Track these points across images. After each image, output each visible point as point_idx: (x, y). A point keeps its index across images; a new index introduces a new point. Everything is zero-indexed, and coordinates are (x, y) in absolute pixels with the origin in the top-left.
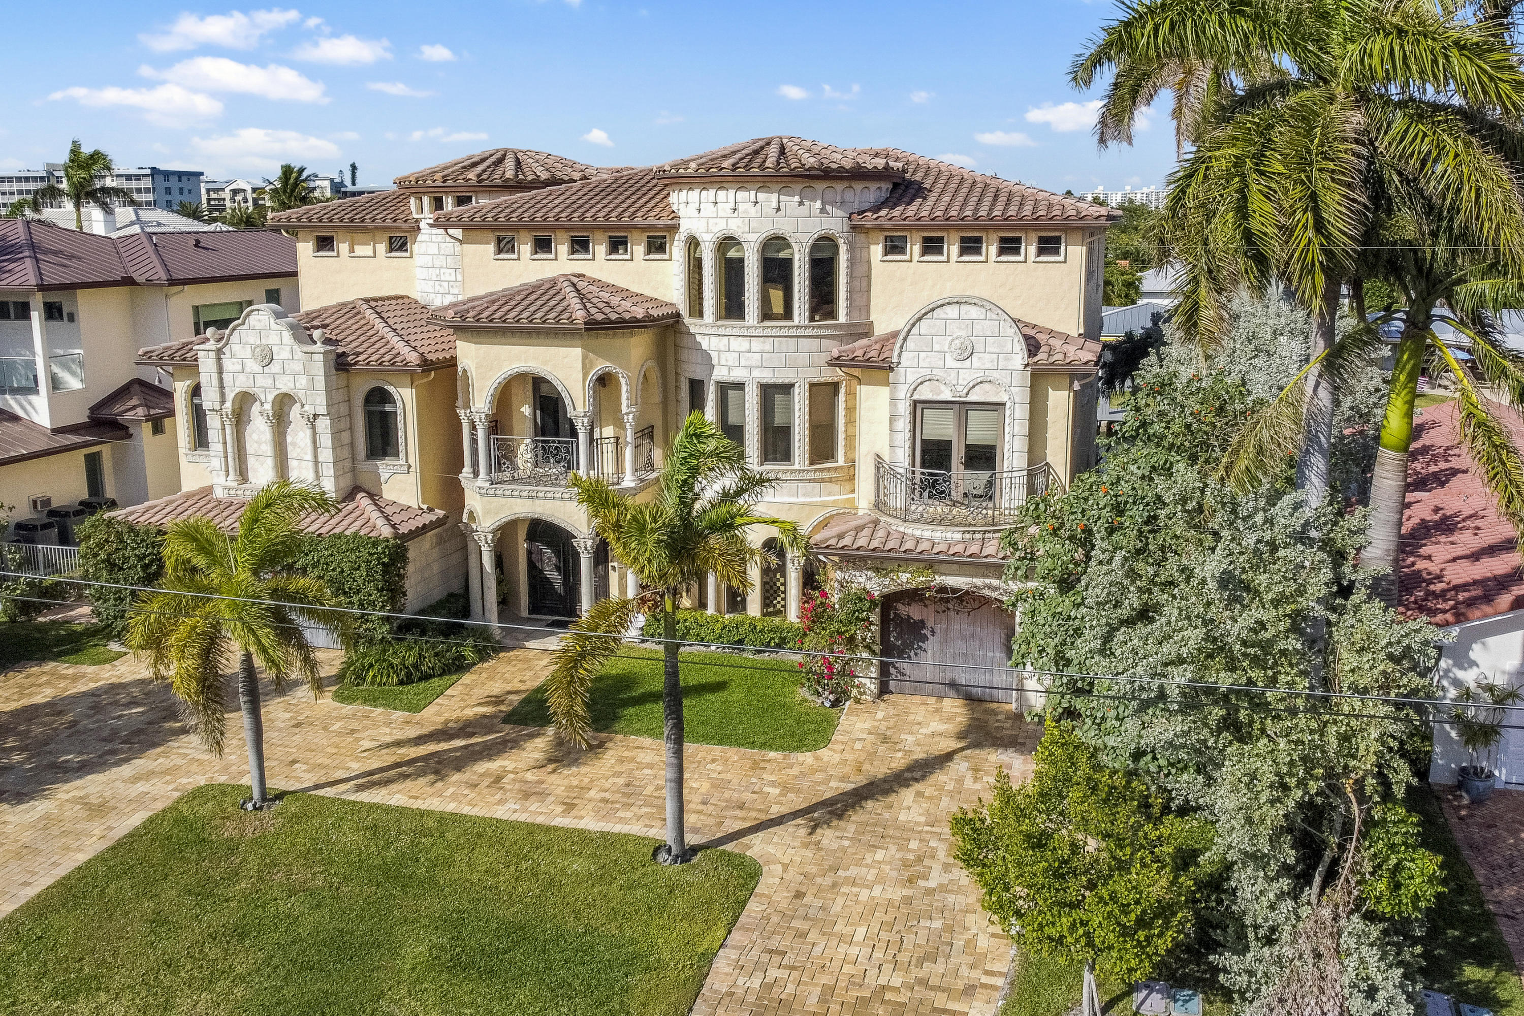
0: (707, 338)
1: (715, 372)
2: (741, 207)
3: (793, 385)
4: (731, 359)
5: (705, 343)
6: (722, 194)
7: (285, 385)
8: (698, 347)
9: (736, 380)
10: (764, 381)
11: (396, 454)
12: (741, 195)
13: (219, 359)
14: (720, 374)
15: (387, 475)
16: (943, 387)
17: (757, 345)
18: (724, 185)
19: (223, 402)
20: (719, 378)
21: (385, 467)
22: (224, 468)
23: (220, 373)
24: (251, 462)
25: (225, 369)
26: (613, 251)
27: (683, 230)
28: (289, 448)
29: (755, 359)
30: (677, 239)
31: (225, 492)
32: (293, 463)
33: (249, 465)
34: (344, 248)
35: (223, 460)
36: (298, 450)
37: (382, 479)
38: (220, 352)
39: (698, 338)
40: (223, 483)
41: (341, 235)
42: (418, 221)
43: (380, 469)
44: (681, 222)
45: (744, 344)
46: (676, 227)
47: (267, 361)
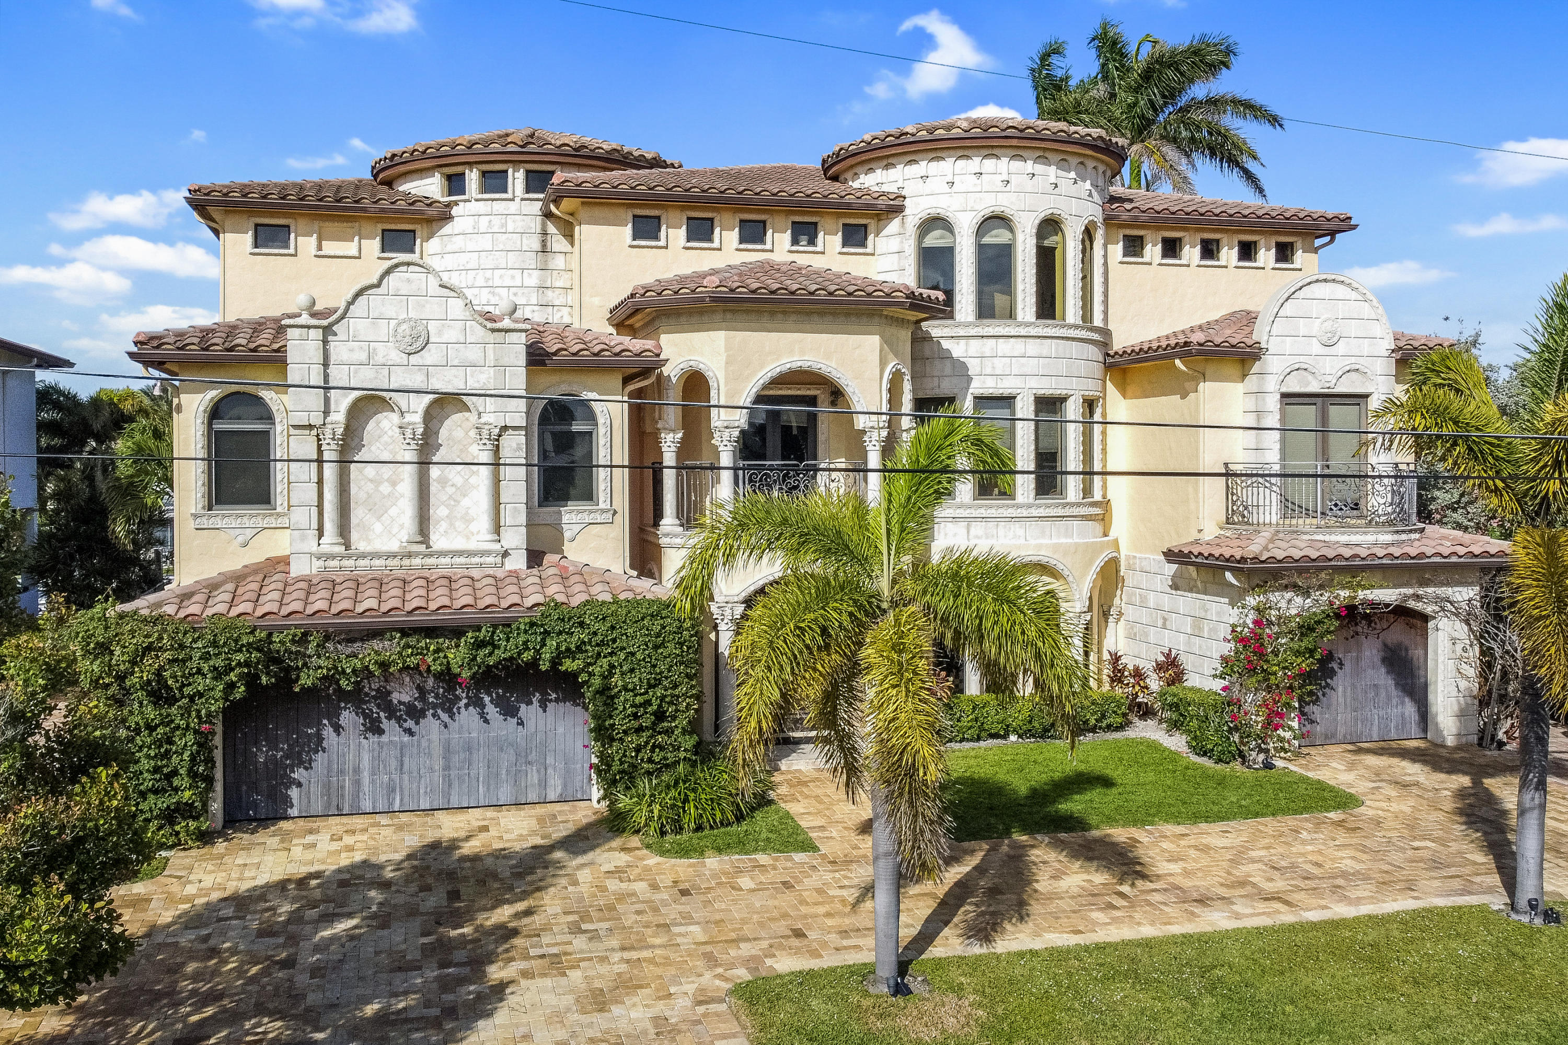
0: (963, 342)
1: (974, 384)
2: (1014, 180)
3: (1063, 400)
4: (1000, 365)
5: (957, 350)
6: (990, 164)
7: (447, 383)
8: (946, 356)
9: (1006, 392)
10: (1040, 392)
11: (588, 495)
12: (1017, 165)
13: (325, 342)
14: (981, 385)
15: (577, 528)
16: (1310, 377)
17: (1033, 347)
18: (995, 151)
19: (326, 413)
20: (978, 392)
21: (571, 515)
22: (315, 525)
23: (326, 365)
24: (358, 514)
25: (333, 359)
26: (795, 241)
27: (915, 210)
28: (434, 488)
29: (1031, 366)
30: (894, 226)
31: (317, 564)
32: (438, 511)
33: (354, 521)
34: (306, 244)
35: (314, 511)
36: (450, 490)
37: (567, 535)
38: (328, 331)
39: (945, 344)
40: (314, 548)
41: (302, 224)
42: (449, 205)
43: (565, 518)
44: (907, 203)
45: (1017, 346)
46: (899, 210)
47: (419, 344)
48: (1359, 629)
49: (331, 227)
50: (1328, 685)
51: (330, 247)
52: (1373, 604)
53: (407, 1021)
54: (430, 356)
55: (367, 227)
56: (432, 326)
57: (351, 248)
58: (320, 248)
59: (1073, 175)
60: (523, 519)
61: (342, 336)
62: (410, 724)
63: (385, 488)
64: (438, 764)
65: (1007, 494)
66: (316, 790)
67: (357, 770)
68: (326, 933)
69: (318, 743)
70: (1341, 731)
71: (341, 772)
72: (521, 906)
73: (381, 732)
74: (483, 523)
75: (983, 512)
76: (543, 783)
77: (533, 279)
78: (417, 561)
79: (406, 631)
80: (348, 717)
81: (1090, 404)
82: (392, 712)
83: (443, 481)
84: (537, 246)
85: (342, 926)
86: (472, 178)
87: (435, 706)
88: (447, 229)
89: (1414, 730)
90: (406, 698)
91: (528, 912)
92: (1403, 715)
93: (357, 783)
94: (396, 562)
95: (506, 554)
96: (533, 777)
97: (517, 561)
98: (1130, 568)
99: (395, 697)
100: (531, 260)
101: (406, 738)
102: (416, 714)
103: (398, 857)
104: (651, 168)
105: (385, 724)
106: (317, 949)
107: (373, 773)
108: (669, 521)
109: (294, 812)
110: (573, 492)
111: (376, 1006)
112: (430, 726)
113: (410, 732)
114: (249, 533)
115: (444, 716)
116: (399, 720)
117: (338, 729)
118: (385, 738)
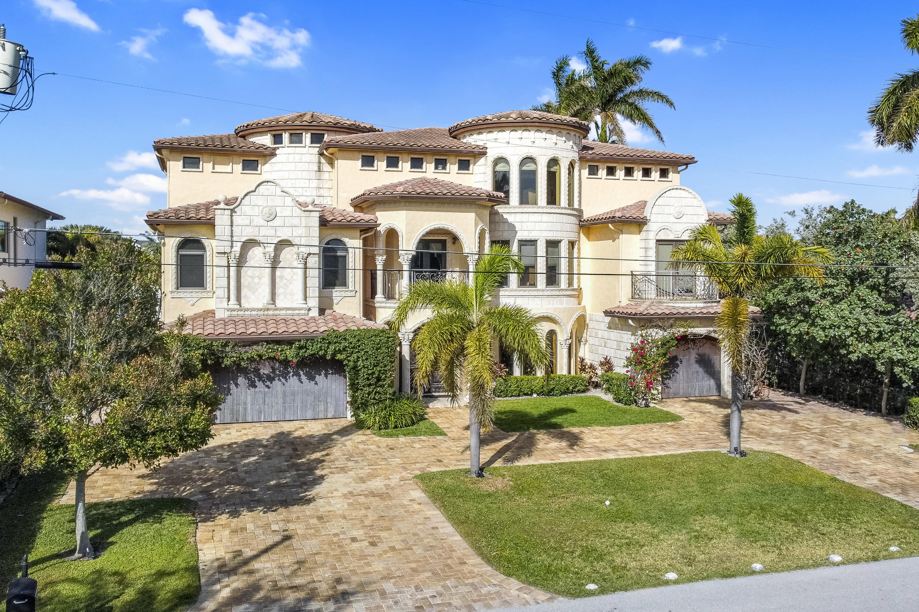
0: (513, 215)
1: (518, 235)
2: (537, 141)
3: (560, 242)
4: (530, 226)
5: (510, 218)
6: (526, 134)
7: (284, 235)
8: (506, 221)
9: (533, 238)
10: (548, 238)
11: (344, 284)
12: (538, 134)
13: (232, 216)
14: (521, 235)
15: (339, 298)
16: (670, 233)
17: (545, 217)
18: (528, 128)
19: (232, 247)
20: (520, 238)
21: (337, 293)
22: (226, 296)
23: (232, 226)
24: (244, 292)
25: (235, 223)
26: (436, 168)
27: (492, 154)
28: (278, 280)
29: (544, 226)
30: (482, 161)
31: (228, 313)
32: (279, 290)
33: (243, 294)
34: (207, 166)
35: (226, 290)
36: (285, 281)
37: (335, 301)
38: (233, 211)
39: (505, 216)
40: (226, 307)
41: (205, 157)
42: (275, 149)
43: (334, 294)
44: (488, 150)
45: (538, 217)
46: (484, 154)
47: (272, 217)
48: (690, 346)
49: (218, 158)
50: (675, 371)
51: (218, 168)
52: (695, 335)
53: (288, 486)
54: (277, 222)
55: (236, 158)
56: (278, 209)
57: (228, 168)
58: (214, 169)
59: (564, 139)
60: (317, 294)
61: (239, 213)
62: (268, 383)
63: (256, 280)
64: (280, 401)
65: (534, 285)
66: (227, 412)
67: (245, 403)
68: (246, 461)
69: (228, 392)
70: (681, 392)
71: (238, 404)
72: (324, 453)
73: (255, 387)
74: (300, 295)
75: (522, 293)
76: (326, 410)
77: (314, 183)
78: (271, 312)
79: (268, 342)
80: (241, 380)
81: (572, 244)
82: (260, 378)
83: (282, 277)
84: (316, 168)
85: (252, 459)
86: (286, 137)
87: (279, 376)
88: (274, 160)
89: (715, 392)
90: (266, 372)
91: (327, 455)
92: (709, 385)
93: (245, 409)
94: (262, 313)
95: (309, 309)
96: (322, 408)
97: (315, 313)
98: (591, 320)
99: (262, 371)
100: (313, 175)
101: (267, 390)
102: (271, 379)
103: (267, 437)
104: (369, 132)
105: (257, 383)
106: (244, 466)
107: (252, 405)
108: (379, 296)
109: (217, 421)
110: (337, 282)
111: (275, 482)
112: (277, 384)
113: (268, 387)
114: (195, 300)
115: (283, 380)
116: (264, 382)
117: (237, 385)
118: (257, 389)
